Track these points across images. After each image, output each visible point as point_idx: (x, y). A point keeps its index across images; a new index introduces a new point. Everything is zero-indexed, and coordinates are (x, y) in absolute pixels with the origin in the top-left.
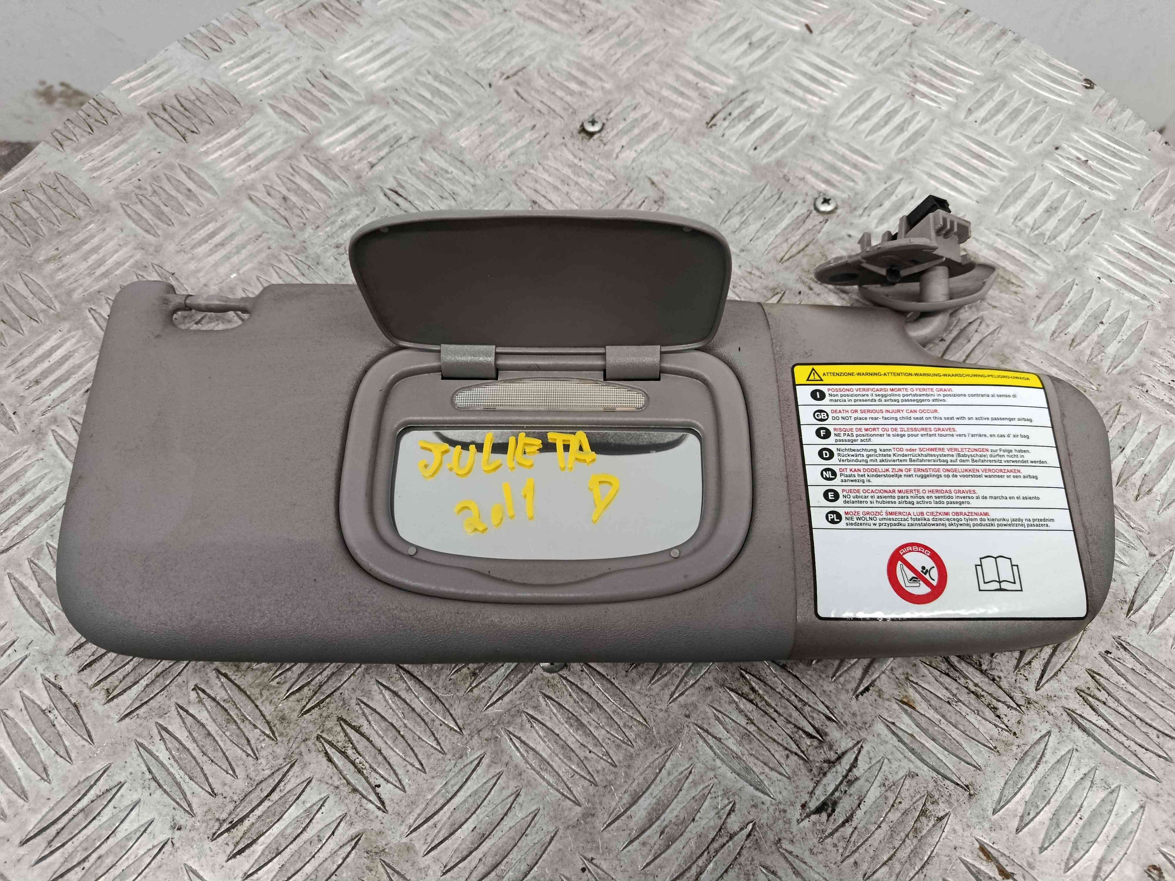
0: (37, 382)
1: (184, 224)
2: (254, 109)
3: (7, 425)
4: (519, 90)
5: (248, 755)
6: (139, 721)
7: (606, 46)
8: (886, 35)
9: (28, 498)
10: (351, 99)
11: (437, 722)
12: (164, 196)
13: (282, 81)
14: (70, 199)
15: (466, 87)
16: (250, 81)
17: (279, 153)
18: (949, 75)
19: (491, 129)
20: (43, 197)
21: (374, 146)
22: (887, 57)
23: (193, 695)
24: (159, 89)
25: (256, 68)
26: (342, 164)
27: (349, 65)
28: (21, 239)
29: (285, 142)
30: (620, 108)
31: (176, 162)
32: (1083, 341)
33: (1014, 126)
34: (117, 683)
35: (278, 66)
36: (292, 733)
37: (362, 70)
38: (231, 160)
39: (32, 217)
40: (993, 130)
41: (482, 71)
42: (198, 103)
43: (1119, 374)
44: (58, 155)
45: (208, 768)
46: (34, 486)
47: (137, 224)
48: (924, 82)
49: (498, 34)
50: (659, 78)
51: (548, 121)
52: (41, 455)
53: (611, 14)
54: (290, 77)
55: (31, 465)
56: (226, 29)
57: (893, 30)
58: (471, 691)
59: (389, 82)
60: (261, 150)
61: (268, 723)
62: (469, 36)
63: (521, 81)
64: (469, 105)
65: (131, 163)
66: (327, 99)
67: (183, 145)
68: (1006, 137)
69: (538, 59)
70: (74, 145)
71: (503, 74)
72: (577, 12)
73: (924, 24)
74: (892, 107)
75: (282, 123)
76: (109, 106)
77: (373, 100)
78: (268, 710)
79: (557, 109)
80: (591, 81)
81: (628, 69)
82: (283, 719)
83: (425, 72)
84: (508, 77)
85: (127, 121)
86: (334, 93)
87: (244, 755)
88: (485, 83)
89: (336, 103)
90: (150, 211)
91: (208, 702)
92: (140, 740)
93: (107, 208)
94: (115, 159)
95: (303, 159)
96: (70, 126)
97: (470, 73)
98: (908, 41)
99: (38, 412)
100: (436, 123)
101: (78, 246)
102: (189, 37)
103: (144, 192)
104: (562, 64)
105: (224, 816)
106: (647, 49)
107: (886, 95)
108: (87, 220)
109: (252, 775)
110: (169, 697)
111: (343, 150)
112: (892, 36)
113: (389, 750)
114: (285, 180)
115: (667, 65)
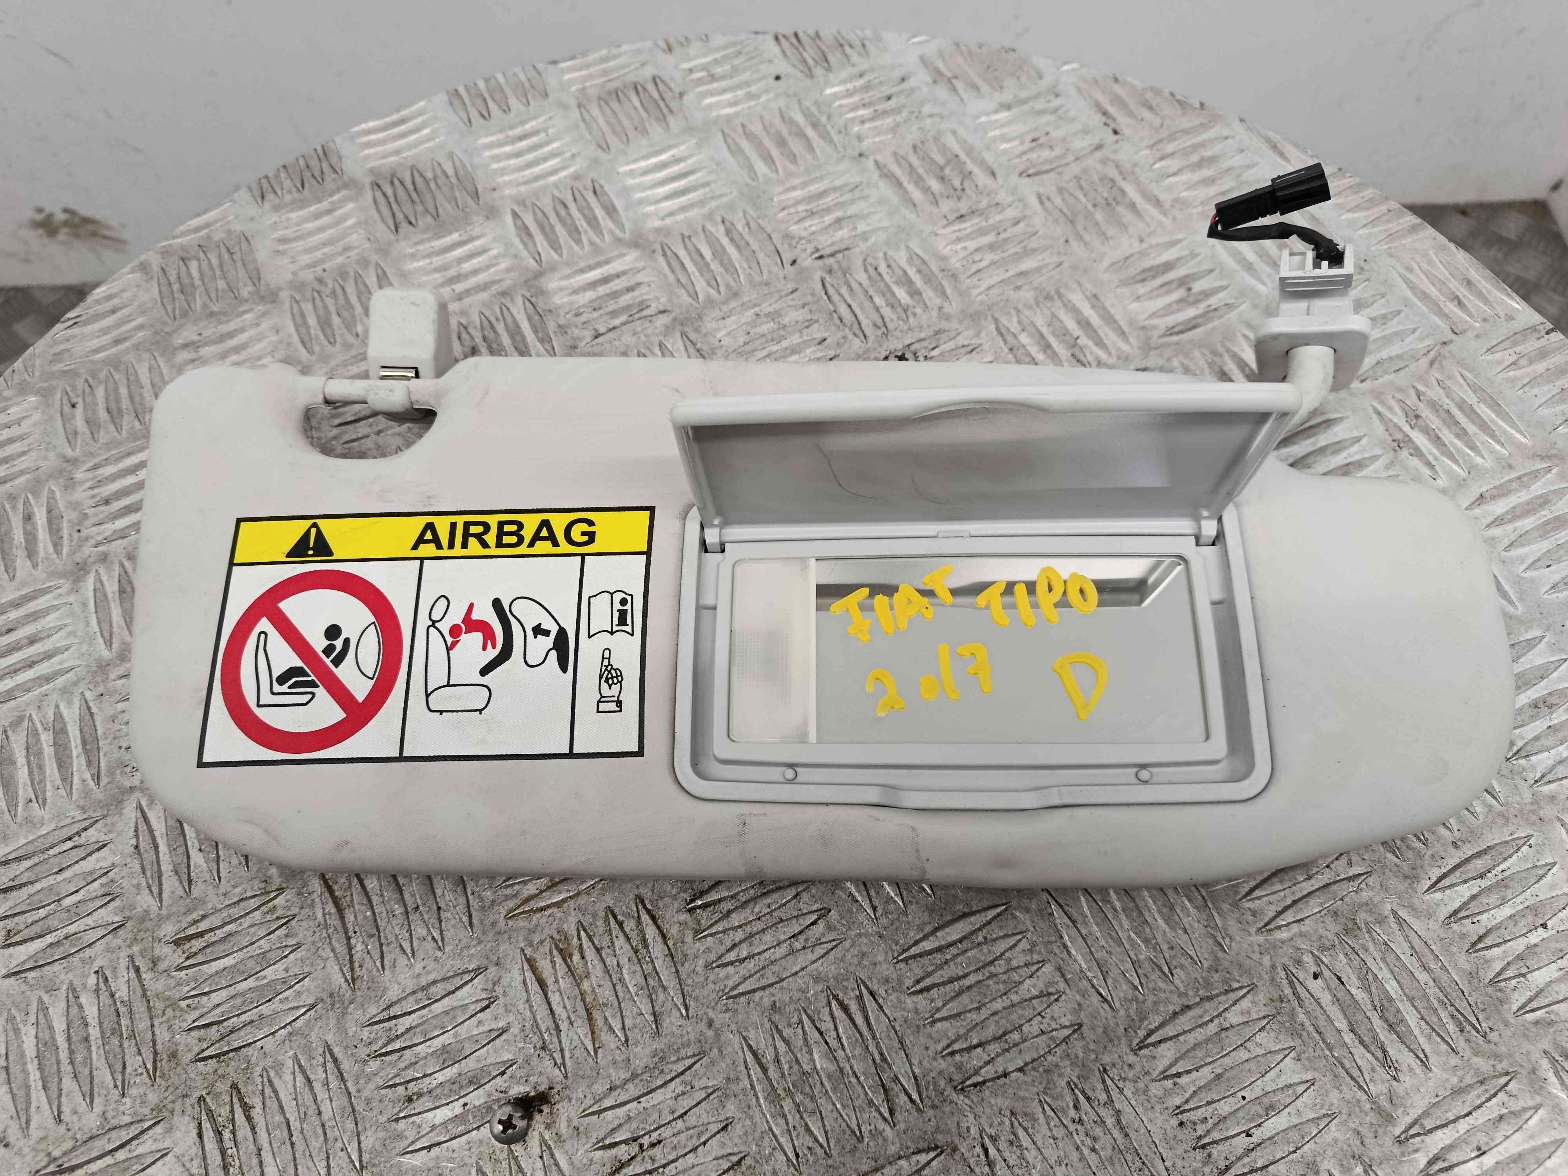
0: (107, 502)
1: (348, 346)
2: (492, 213)
3: (55, 545)
4: (828, 279)
5: (116, 1086)
6: (24, 987)
7: (972, 245)
8: (1400, 336)
9: (38, 648)
10: (612, 233)
11: (339, 1145)
12: (342, 301)
13: (542, 182)
14: (242, 273)
15: (761, 256)
16: (503, 171)
17: (494, 282)
18: (1472, 429)
19: (766, 327)
20: (215, 261)
21: (610, 309)
22: (1386, 372)
23: (92, 980)
24: (397, 152)
25: (518, 155)
26: (562, 321)
27: (631, 182)
28: (170, 309)
29: (508, 270)
30: (951, 345)
31: (375, 258)
32: (1497, 945)
33: (1544, 545)
34: (22, 927)
35: (545, 159)
36: (174, 1079)
37: (642, 195)
38: (436, 275)
39: (192, 285)
40: (1507, 542)
41: (793, 238)
42: (432, 185)
43: (1537, 1023)
44: (253, 210)
45: (68, 1083)
46: (49, 636)
47: (297, 330)
48: (1426, 430)
49: (835, 189)
50: (1027, 313)
51: (845, 337)
52: (71, 599)
53: (1002, 197)
54: (553, 179)
55: (56, 608)
56: (508, 91)
57: (1414, 331)
58: (397, 1120)
59: (669, 221)
60: (475, 272)
61: (156, 1053)
62: (797, 181)
63: (835, 267)
64: (752, 283)
65: (324, 244)
66: (582, 224)
67: (392, 237)
68: (1522, 559)
69: (873, 240)
70: (277, 201)
71: (817, 250)
72: (957, 183)
73: (1471, 334)
74: (1358, 457)
75: (517, 242)
76: (334, 160)
77: (637, 242)
78: (162, 1035)
79: (865, 323)
80: (928, 294)
81: (989, 288)
82: (173, 1055)
83: (719, 219)
84: (821, 257)
85: (345, 186)
86: (595, 218)
87: (111, 1085)
88: (787, 257)
89: (591, 232)
90: (318, 316)
91: (104, 997)
92: (14, 1011)
93: (272, 297)
94: (311, 234)
95: (519, 300)
96: (283, 175)
97: (774, 236)
98: (1432, 354)
99: (93, 542)
100: (701, 298)
101: (222, 338)
102: (461, 90)
103: (322, 288)
104: (901, 258)
105: (56, 1153)
106: (1027, 264)
107: (1356, 434)
108: (246, 307)
109: (109, 1115)
110: (68, 970)
111: (571, 303)
112: (1408, 340)
113: (270, 1155)
114: (486, 323)
115: (1045, 297)
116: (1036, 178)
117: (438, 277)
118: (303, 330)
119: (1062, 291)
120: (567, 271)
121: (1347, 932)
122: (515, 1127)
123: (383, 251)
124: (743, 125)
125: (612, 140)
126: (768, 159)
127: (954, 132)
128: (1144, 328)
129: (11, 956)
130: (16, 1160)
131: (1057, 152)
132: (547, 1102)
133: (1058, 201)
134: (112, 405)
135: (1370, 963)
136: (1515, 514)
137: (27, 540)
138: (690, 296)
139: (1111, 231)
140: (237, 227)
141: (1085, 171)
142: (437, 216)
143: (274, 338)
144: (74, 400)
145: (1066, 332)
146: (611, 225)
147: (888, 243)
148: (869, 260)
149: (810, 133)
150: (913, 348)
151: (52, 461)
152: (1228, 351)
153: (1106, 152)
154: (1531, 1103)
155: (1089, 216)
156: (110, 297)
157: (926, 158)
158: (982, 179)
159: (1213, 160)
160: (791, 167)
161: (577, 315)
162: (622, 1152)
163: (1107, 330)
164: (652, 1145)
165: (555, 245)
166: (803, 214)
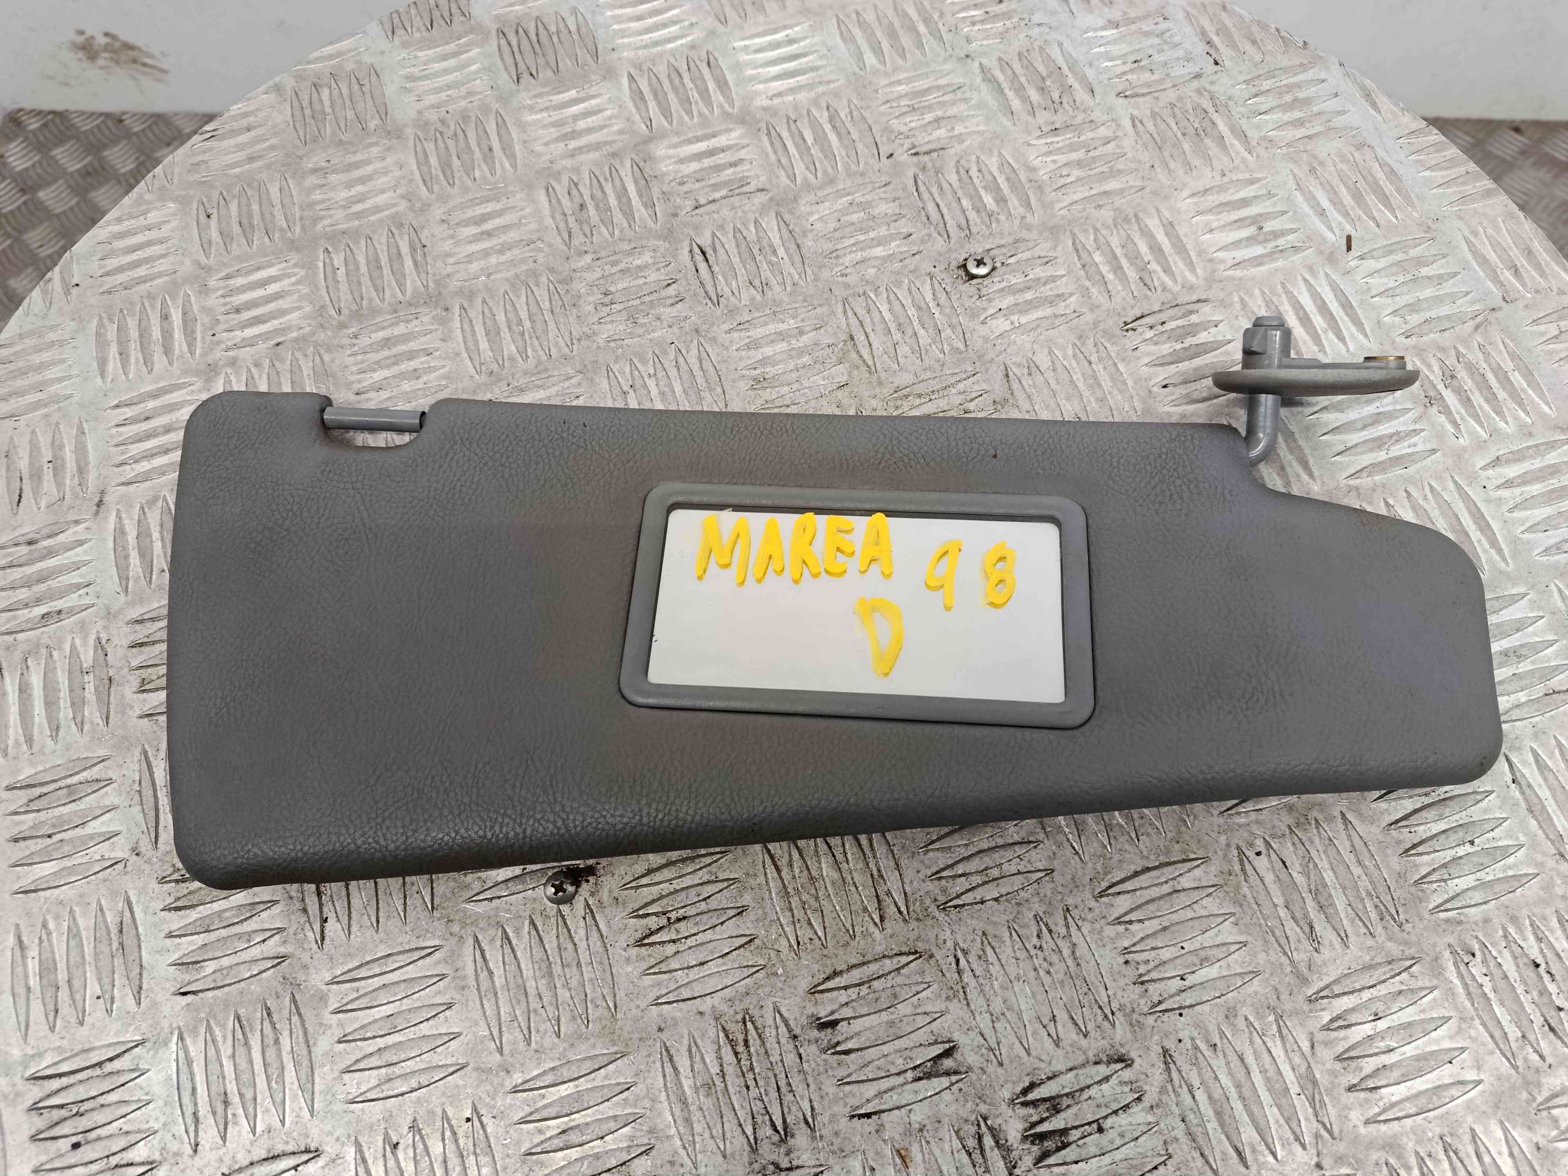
116: (1132, 100)
117: (553, 132)
118: (425, 169)
119: (1141, 215)
120: (675, 140)
121: (1298, 825)
122: (564, 891)
123: (503, 99)
124: (858, 14)
125: (729, 12)
126: (877, 50)
127: (1060, 45)
128: (1211, 260)
129: (145, 700)
130: (146, 867)
131: (1156, 77)
132: (594, 874)
133: (1150, 125)
134: (245, 221)
135: (1314, 853)
136: (1524, 480)
137: (163, 338)
138: (788, 177)
139: (1196, 162)
140: (367, 59)
141: (1180, 99)
142: (556, 72)
143: (397, 173)
144: (210, 211)
145: (1138, 255)
146: (722, 99)
147: (982, 148)
148: (962, 162)
149: (922, 28)
150: (992, 253)
151: (187, 267)
152: (1287, 292)
153: (1204, 82)
154: (1428, 984)
155: (1177, 145)
156: (246, 115)
157: (1029, 66)
158: (1081, 95)
159: (1307, 102)
160: (900, 61)
161: (682, 184)
162: (653, 922)
163: (1177, 258)
164: (679, 920)
165: (666, 113)
166: (904, 110)
